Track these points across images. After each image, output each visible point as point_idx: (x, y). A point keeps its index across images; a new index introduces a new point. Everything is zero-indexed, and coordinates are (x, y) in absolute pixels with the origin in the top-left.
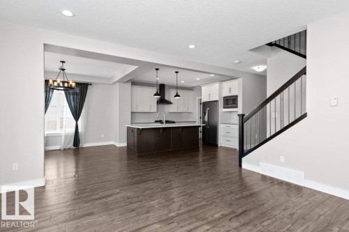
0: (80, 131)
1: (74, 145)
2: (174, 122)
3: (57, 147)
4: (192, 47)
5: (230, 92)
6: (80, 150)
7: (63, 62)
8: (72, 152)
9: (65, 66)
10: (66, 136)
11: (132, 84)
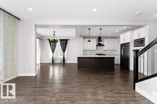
0: (65, 57)
1: (63, 62)
2: (105, 55)
3: (58, 62)
4: (95, 10)
5: (139, 36)
6: (65, 64)
7: (54, 32)
8: (62, 64)
9: (55, 33)
10: (61, 58)
11: (83, 38)
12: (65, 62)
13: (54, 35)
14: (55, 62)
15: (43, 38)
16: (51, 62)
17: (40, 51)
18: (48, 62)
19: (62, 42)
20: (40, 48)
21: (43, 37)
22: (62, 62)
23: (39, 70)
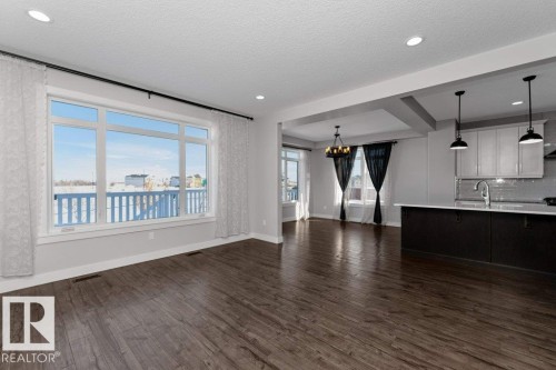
1: (375, 220)
6: (383, 229)
8: (372, 229)
12: (383, 223)
13: (337, 135)
14: (350, 218)
15: (317, 147)
16: (338, 218)
17: (309, 183)
18: (331, 217)
19: (373, 153)
20: (309, 175)
21: (315, 143)
22: (371, 221)
23: (307, 236)
